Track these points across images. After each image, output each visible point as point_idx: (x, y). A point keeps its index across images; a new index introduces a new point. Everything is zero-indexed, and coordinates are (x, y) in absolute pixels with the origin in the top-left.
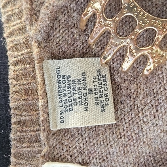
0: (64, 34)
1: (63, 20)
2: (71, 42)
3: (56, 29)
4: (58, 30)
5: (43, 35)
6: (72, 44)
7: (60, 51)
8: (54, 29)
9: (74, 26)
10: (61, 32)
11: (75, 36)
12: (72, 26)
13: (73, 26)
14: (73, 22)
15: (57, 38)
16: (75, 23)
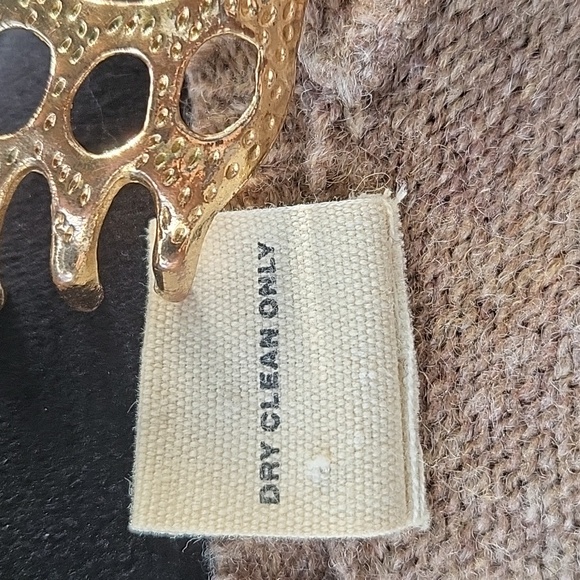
0: (472, 80)
1: (476, 16)
2: (504, 118)
3: (436, 53)
4: (444, 60)
5: (368, 73)
6: (505, 131)
7: (447, 153)
8: (428, 51)
9: (525, 45)
10: (460, 66)
11: (527, 91)
12: (514, 46)
13: (519, 43)
14: (520, 27)
15: (438, 94)
16: (533, 30)
